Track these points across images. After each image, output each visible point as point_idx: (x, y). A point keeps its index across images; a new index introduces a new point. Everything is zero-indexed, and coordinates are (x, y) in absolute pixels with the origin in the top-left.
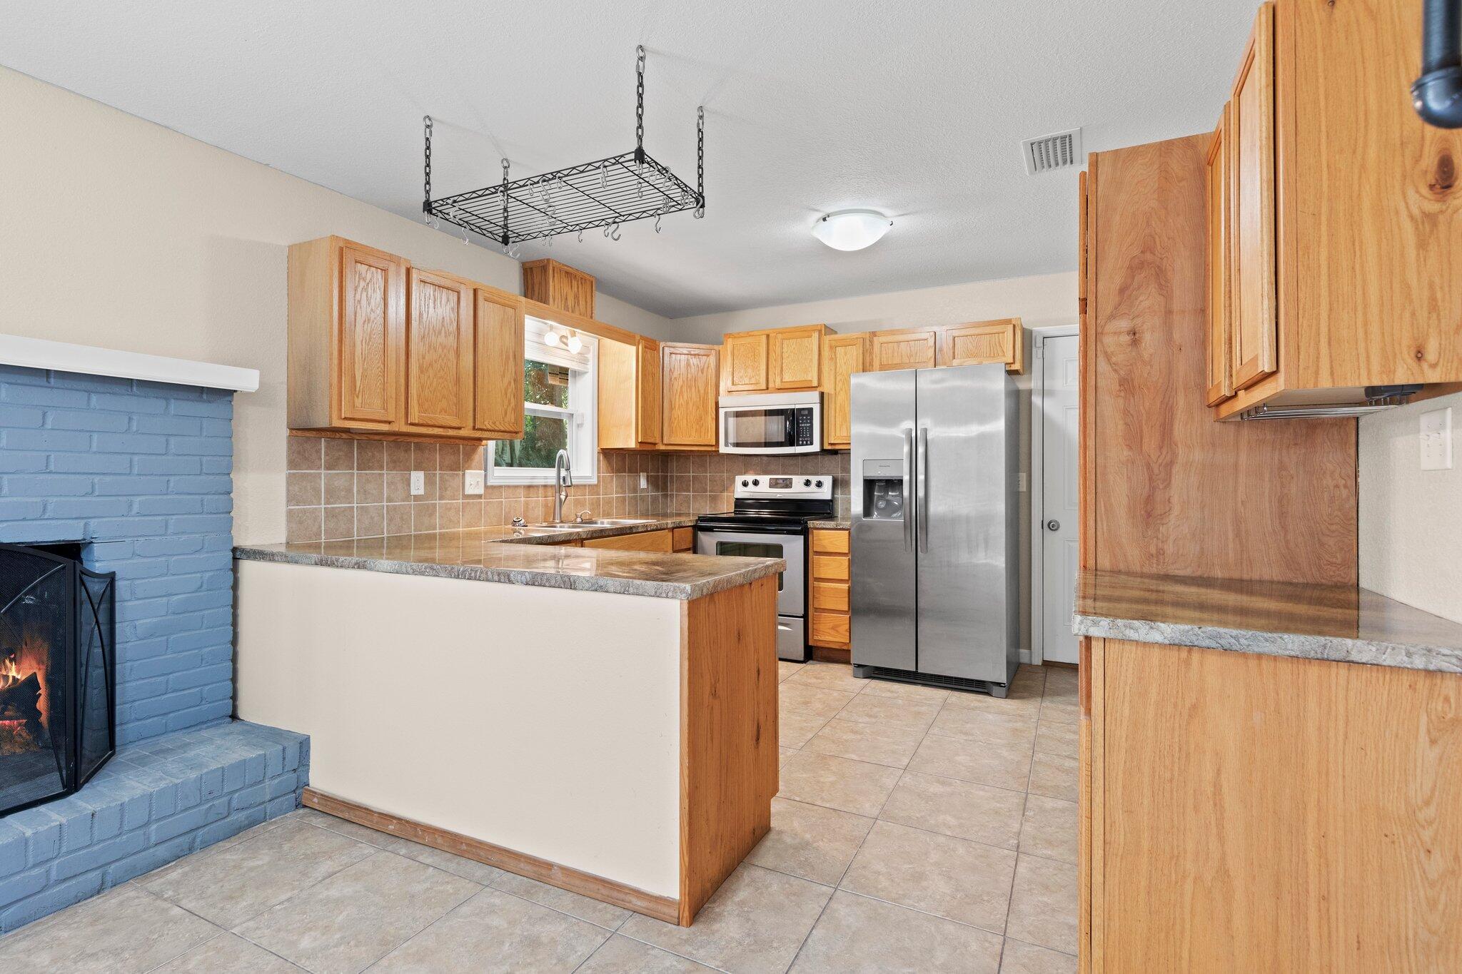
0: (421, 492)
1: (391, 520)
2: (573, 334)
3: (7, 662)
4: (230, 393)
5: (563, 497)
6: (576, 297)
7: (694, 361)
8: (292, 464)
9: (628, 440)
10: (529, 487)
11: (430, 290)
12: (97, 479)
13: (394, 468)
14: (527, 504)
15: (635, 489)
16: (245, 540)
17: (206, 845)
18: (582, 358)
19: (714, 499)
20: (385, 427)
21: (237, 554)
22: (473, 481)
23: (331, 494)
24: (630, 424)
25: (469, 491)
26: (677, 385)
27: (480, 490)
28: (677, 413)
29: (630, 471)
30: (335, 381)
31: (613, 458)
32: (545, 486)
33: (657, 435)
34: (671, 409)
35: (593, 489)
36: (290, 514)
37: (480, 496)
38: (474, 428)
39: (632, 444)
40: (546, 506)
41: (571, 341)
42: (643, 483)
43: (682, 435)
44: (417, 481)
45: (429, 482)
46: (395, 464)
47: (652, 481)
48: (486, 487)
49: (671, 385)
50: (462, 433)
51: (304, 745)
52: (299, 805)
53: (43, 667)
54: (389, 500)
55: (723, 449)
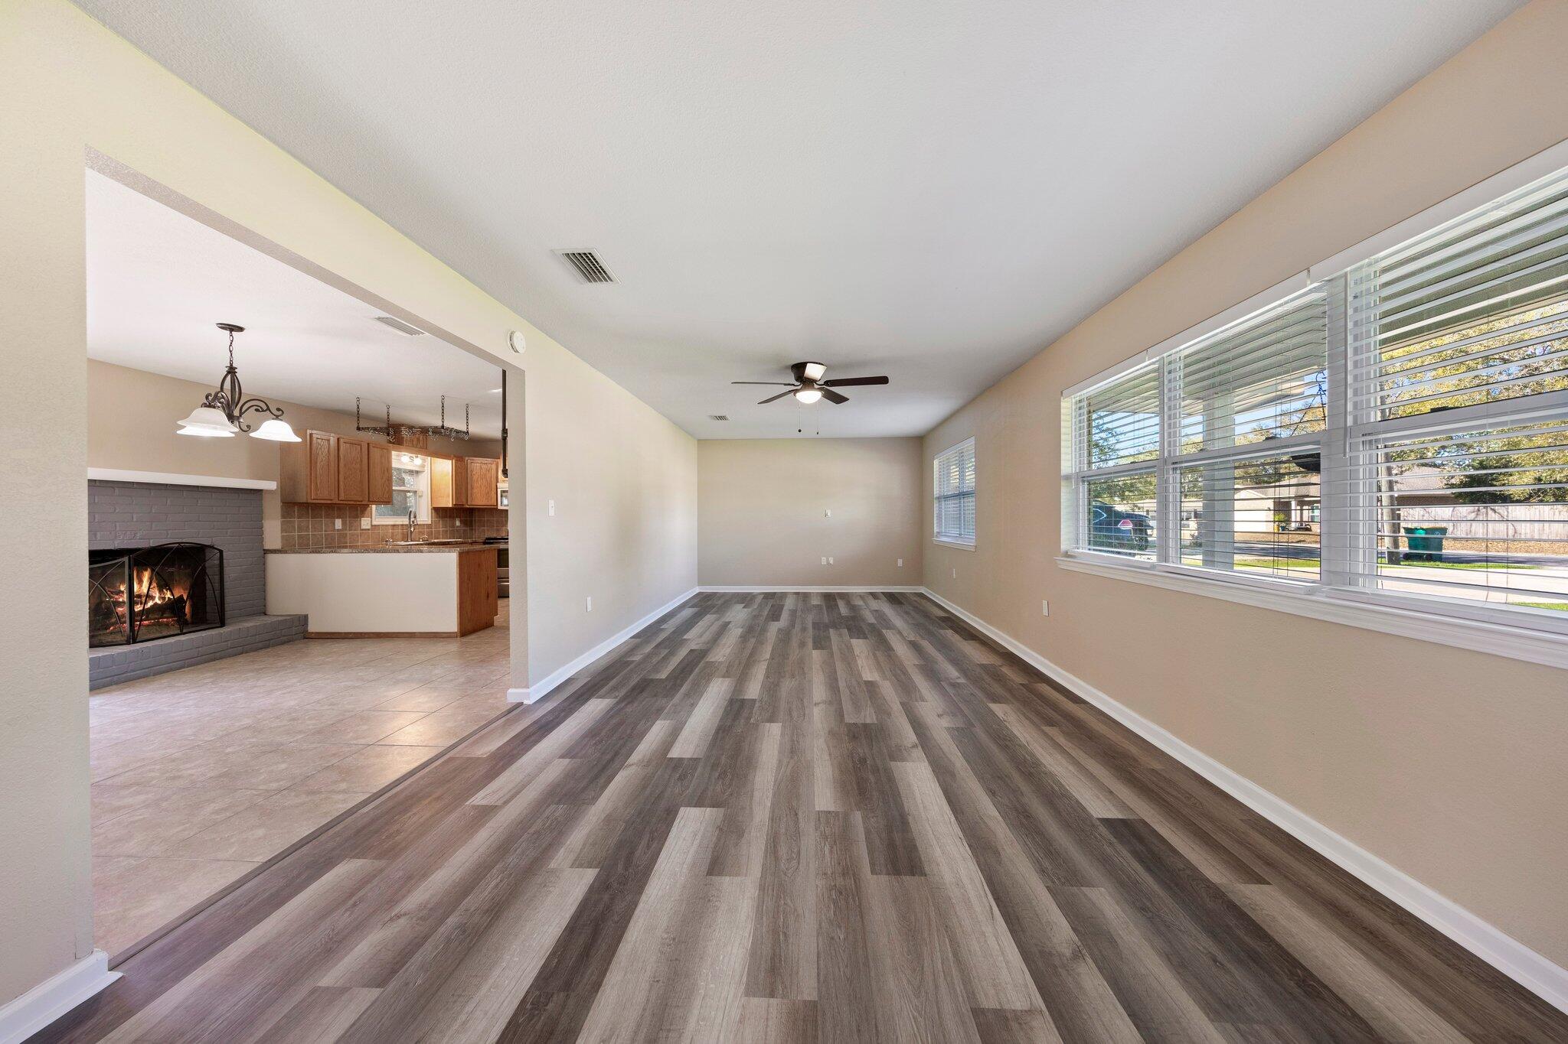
0: (341, 528)
1: (326, 539)
2: (417, 457)
3: (164, 590)
4: (260, 491)
5: (412, 530)
6: (418, 439)
7: (484, 466)
8: (283, 516)
9: (448, 502)
10: (394, 525)
11: (348, 445)
12: (215, 523)
13: (328, 518)
14: (393, 533)
15: (453, 526)
16: (267, 547)
17: (273, 646)
18: (423, 466)
19: (498, 530)
20: (329, 502)
21: (266, 552)
22: (365, 523)
23: (300, 529)
24: (449, 496)
25: (363, 527)
26: (475, 478)
27: (369, 527)
28: (475, 491)
29: (450, 517)
30: (309, 484)
31: (440, 512)
32: (402, 525)
33: (464, 500)
34: (472, 488)
35: (429, 526)
36: (283, 537)
37: (369, 530)
38: (369, 501)
39: (451, 506)
40: (403, 534)
41: (415, 459)
42: (458, 523)
43: (479, 500)
44: (338, 524)
45: (344, 524)
46: (327, 516)
47: (464, 523)
48: (372, 525)
49: (471, 480)
50: (363, 503)
51: (306, 617)
52: (305, 638)
53: (187, 592)
54: (325, 531)
55: (500, 507)
